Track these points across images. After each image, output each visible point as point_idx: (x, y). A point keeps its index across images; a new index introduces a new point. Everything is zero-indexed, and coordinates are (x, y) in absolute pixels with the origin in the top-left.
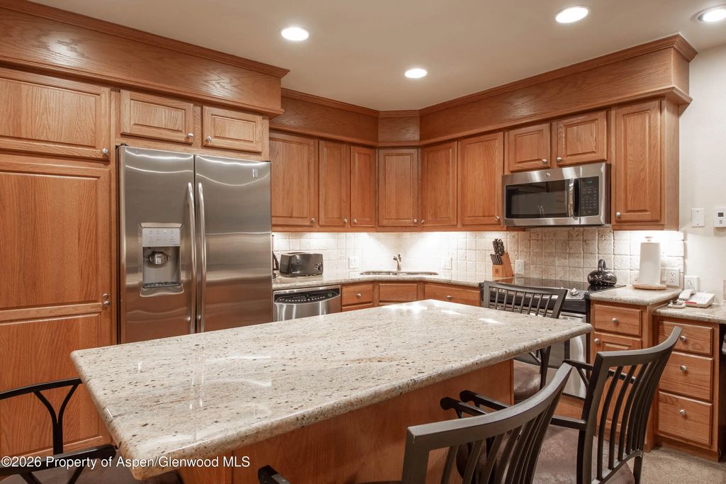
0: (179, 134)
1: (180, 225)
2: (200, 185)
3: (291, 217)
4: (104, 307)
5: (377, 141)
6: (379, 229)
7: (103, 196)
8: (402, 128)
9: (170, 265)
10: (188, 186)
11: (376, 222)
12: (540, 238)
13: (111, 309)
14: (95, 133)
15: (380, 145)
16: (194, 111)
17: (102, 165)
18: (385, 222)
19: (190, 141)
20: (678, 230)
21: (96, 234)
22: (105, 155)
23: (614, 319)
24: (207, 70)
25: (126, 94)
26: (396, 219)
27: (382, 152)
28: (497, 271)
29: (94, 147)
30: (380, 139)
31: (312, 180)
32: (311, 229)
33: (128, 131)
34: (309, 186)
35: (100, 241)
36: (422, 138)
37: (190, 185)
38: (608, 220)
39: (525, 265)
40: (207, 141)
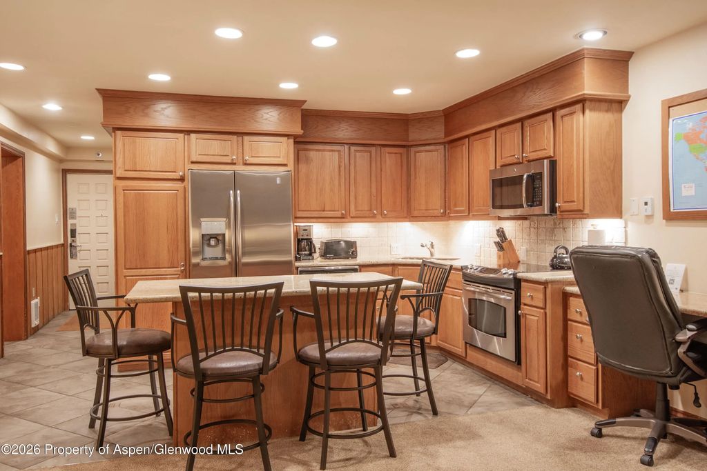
0: (227, 158)
1: (225, 219)
2: (238, 192)
3: (324, 211)
4: (182, 271)
5: (408, 141)
6: (412, 219)
7: (181, 201)
8: (429, 128)
9: (220, 246)
10: (230, 194)
11: (409, 212)
12: (536, 226)
13: (186, 273)
14: (175, 163)
15: (411, 144)
16: (238, 141)
17: (180, 183)
18: (416, 213)
19: (234, 162)
20: (621, 218)
21: (177, 226)
22: (181, 176)
23: (529, 294)
24: (245, 111)
25: (193, 136)
26: (426, 210)
27: (413, 149)
28: (499, 257)
29: (175, 172)
30: (410, 139)
31: (343, 180)
32: (344, 220)
33: (194, 160)
34: (340, 185)
35: (179, 231)
36: (447, 135)
37: (231, 192)
38: (553, 210)
39: (527, 251)
40: (246, 160)
